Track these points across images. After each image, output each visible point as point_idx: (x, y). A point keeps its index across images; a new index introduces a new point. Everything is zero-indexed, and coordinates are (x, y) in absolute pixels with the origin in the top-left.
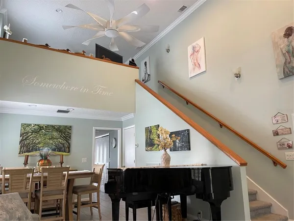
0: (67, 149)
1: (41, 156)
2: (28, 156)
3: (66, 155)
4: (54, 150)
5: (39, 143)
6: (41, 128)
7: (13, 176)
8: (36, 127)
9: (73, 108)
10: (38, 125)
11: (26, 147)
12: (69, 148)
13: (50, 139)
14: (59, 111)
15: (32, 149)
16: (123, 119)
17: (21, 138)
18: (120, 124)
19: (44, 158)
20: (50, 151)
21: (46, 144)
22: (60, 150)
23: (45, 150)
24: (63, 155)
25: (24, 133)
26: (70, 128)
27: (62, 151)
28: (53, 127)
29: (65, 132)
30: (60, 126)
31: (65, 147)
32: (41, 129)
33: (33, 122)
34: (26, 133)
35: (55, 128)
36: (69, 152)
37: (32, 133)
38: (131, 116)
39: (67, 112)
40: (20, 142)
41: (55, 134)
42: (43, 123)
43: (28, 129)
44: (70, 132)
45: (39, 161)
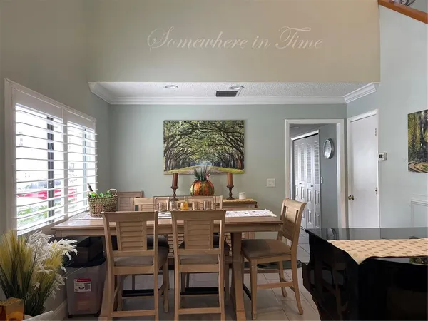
0: (239, 163)
1: (197, 174)
2: (177, 175)
3: (237, 173)
4: (217, 164)
5: (193, 153)
6: (193, 126)
8: (186, 125)
9: (241, 84)
10: (189, 122)
11: (175, 160)
12: (242, 160)
13: (209, 145)
14: (219, 94)
15: (183, 163)
16: (348, 99)
17: (166, 145)
19: (201, 178)
20: (210, 167)
21: (204, 155)
22: (227, 165)
23: (204, 165)
24: (231, 174)
25: (170, 137)
26: (241, 124)
27: (231, 167)
28: (213, 124)
29: (232, 132)
30: (224, 122)
31: (234, 160)
32: (193, 129)
33: (180, 117)
34: (172, 136)
35: (215, 126)
36: (242, 167)
37: (181, 135)
38: (369, 88)
39: (233, 94)
40: (165, 152)
41: (218, 136)
42: (196, 117)
43: (174, 129)
44: (242, 131)
45: (195, 183)
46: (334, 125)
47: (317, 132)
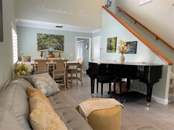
1: (49, 52)
2: (42, 52)
3: (62, 52)
4: (55, 49)
5: (47, 45)
6: (47, 36)
7: (39, 63)
8: (45, 35)
9: (65, 25)
10: (46, 35)
11: (41, 47)
12: (63, 48)
13: (52, 43)
14: (57, 27)
15: (44, 48)
16: (93, 32)
17: (38, 42)
18: (91, 35)
19: (51, 53)
20: (53, 50)
21: (51, 46)
22: (58, 49)
23: (51, 49)
24: (60, 52)
25: (39, 39)
26: (63, 37)
27: (59, 50)
28: (54, 36)
29: (60, 39)
30: (57, 36)
31: (60, 48)
32: (47, 37)
33: (43, 33)
34: (40, 39)
35: (55, 37)
36: (63, 50)
37: (43, 39)
38: (99, 30)
39: (61, 27)
40: (38, 44)
41: (55, 40)
42: (48, 33)
43: (41, 37)
44: (63, 39)
45: (48, 55)
46: (89, 39)
47: (83, 41)
